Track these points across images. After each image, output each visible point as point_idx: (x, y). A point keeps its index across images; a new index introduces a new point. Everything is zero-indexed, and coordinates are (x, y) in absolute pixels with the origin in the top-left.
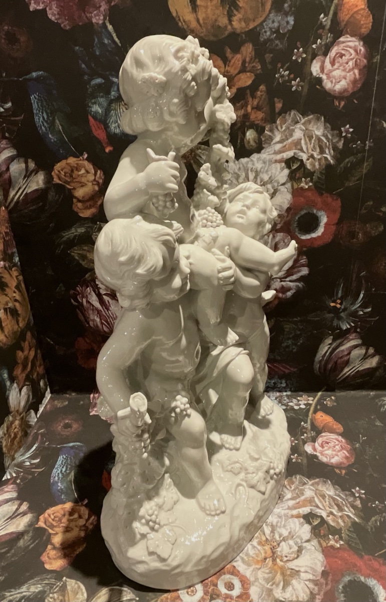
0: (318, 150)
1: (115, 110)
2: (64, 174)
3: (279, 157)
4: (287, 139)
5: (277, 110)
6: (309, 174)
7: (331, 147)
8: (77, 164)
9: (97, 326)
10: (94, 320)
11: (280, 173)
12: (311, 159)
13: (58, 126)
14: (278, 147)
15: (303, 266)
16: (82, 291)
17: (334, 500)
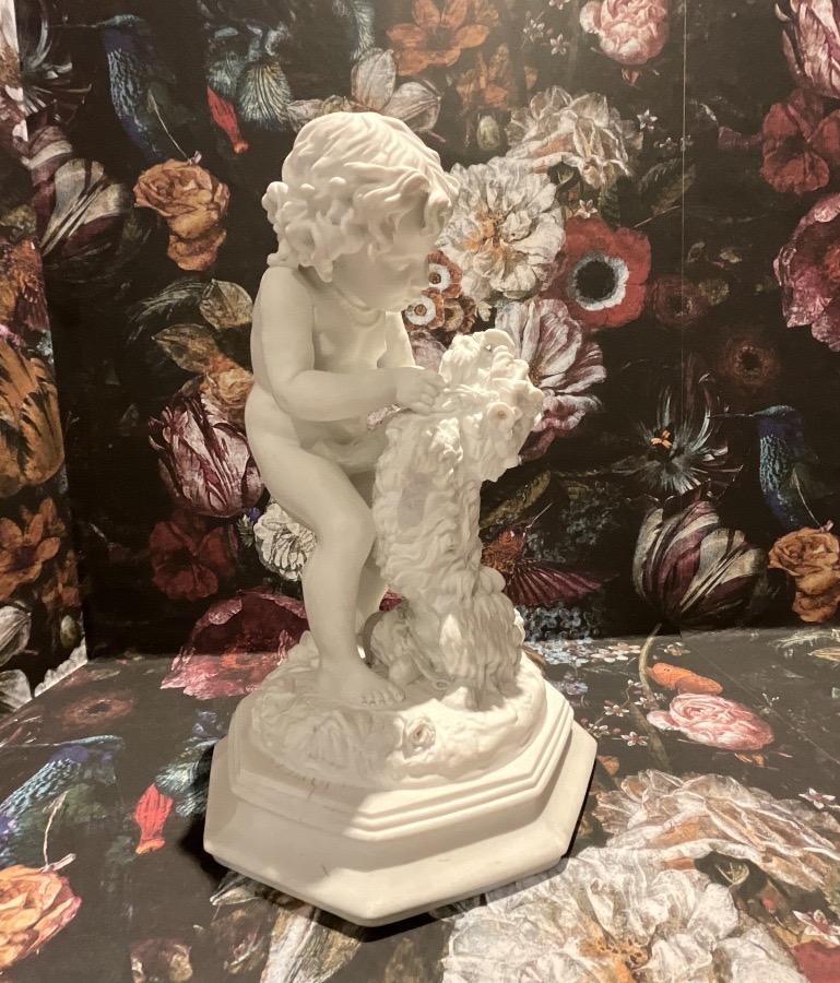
0: (602, 152)
1: (255, 80)
2: (155, 189)
3: (537, 163)
4: (549, 134)
5: (529, 86)
6: (590, 194)
7: (623, 147)
8: (182, 172)
9: (198, 496)
10: (192, 483)
11: (540, 190)
12: (591, 167)
13: (152, 105)
14: (535, 146)
15: (594, 363)
16: (172, 421)
17: (764, 819)
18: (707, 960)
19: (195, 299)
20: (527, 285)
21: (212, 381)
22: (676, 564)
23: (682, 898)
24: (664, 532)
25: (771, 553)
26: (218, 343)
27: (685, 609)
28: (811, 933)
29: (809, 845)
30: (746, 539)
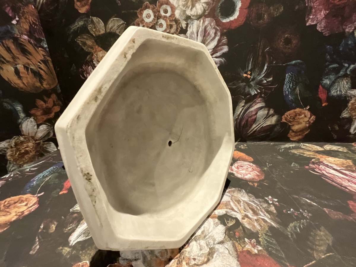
15: (224, 44)
16: (86, 69)
17: (249, 205)
18: (207, 250)
19: (86, 24)
20: (200, 12)
21: (96, 55)
22: (248, 119)
23: (208, 228)
24: (245, 109)
25: (283, 117)
26: (96, 41)
27: (250, 134)
28: (248, 247)
29: (261, 215)
30: (274, 112)
